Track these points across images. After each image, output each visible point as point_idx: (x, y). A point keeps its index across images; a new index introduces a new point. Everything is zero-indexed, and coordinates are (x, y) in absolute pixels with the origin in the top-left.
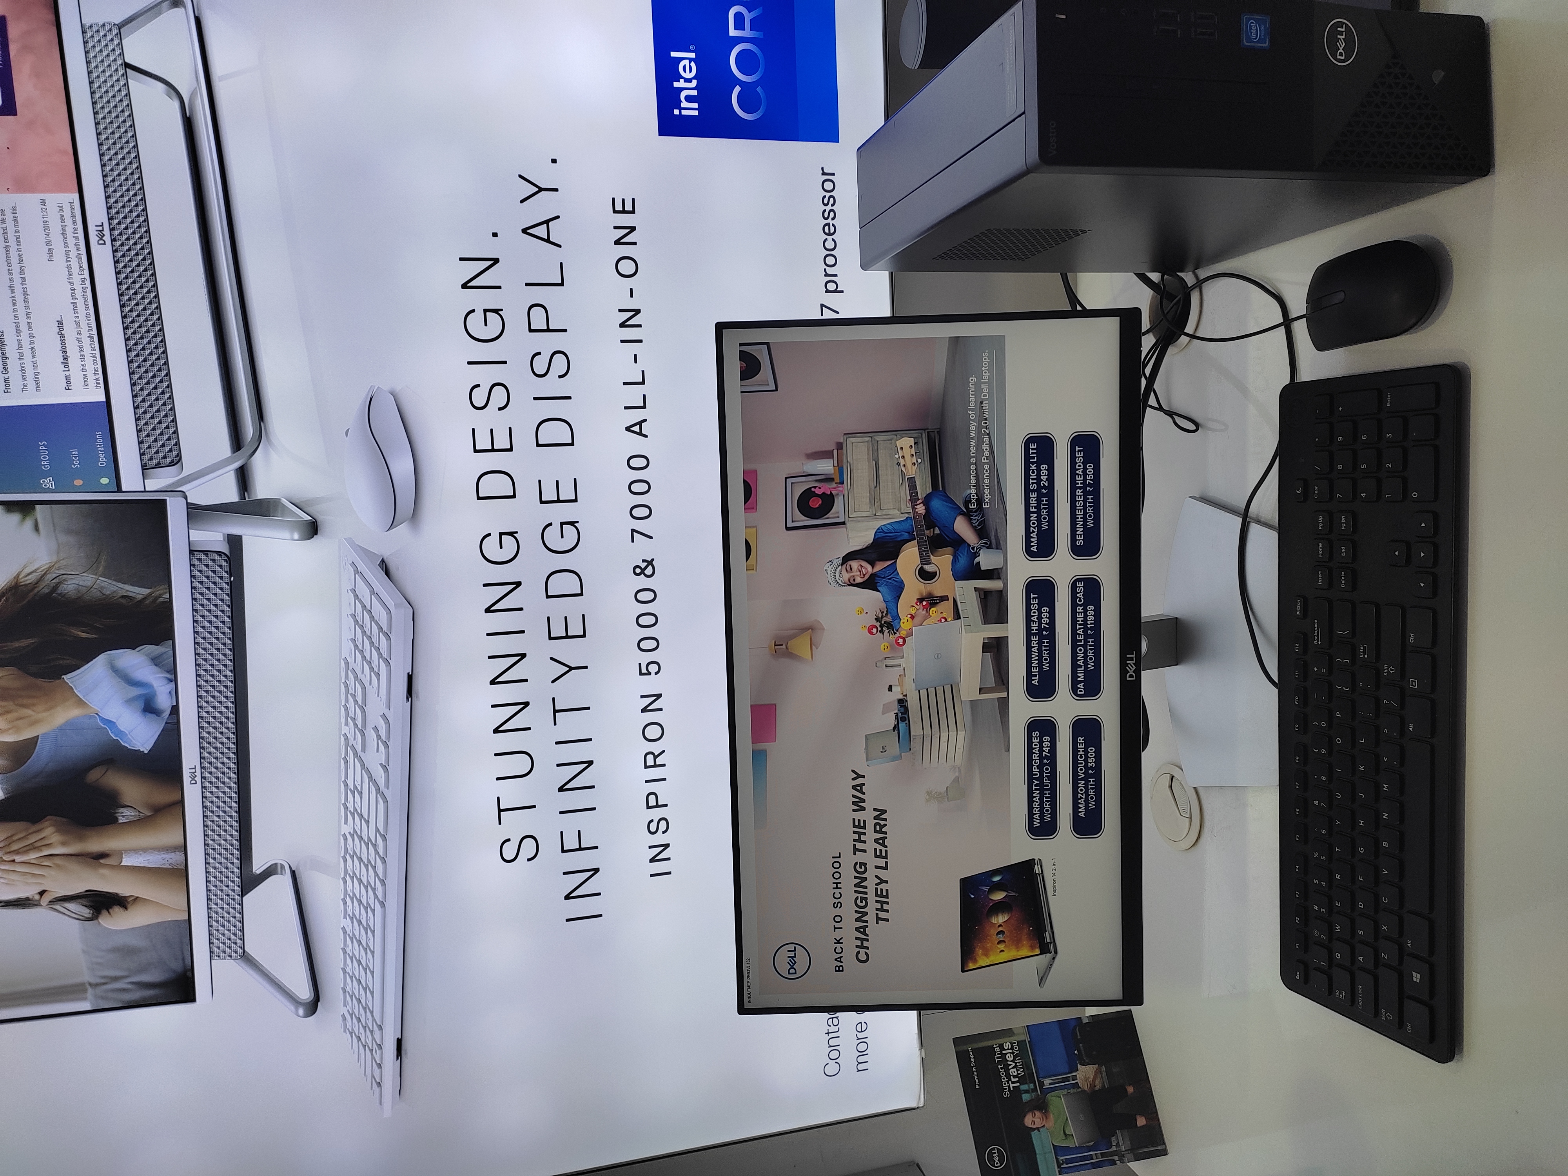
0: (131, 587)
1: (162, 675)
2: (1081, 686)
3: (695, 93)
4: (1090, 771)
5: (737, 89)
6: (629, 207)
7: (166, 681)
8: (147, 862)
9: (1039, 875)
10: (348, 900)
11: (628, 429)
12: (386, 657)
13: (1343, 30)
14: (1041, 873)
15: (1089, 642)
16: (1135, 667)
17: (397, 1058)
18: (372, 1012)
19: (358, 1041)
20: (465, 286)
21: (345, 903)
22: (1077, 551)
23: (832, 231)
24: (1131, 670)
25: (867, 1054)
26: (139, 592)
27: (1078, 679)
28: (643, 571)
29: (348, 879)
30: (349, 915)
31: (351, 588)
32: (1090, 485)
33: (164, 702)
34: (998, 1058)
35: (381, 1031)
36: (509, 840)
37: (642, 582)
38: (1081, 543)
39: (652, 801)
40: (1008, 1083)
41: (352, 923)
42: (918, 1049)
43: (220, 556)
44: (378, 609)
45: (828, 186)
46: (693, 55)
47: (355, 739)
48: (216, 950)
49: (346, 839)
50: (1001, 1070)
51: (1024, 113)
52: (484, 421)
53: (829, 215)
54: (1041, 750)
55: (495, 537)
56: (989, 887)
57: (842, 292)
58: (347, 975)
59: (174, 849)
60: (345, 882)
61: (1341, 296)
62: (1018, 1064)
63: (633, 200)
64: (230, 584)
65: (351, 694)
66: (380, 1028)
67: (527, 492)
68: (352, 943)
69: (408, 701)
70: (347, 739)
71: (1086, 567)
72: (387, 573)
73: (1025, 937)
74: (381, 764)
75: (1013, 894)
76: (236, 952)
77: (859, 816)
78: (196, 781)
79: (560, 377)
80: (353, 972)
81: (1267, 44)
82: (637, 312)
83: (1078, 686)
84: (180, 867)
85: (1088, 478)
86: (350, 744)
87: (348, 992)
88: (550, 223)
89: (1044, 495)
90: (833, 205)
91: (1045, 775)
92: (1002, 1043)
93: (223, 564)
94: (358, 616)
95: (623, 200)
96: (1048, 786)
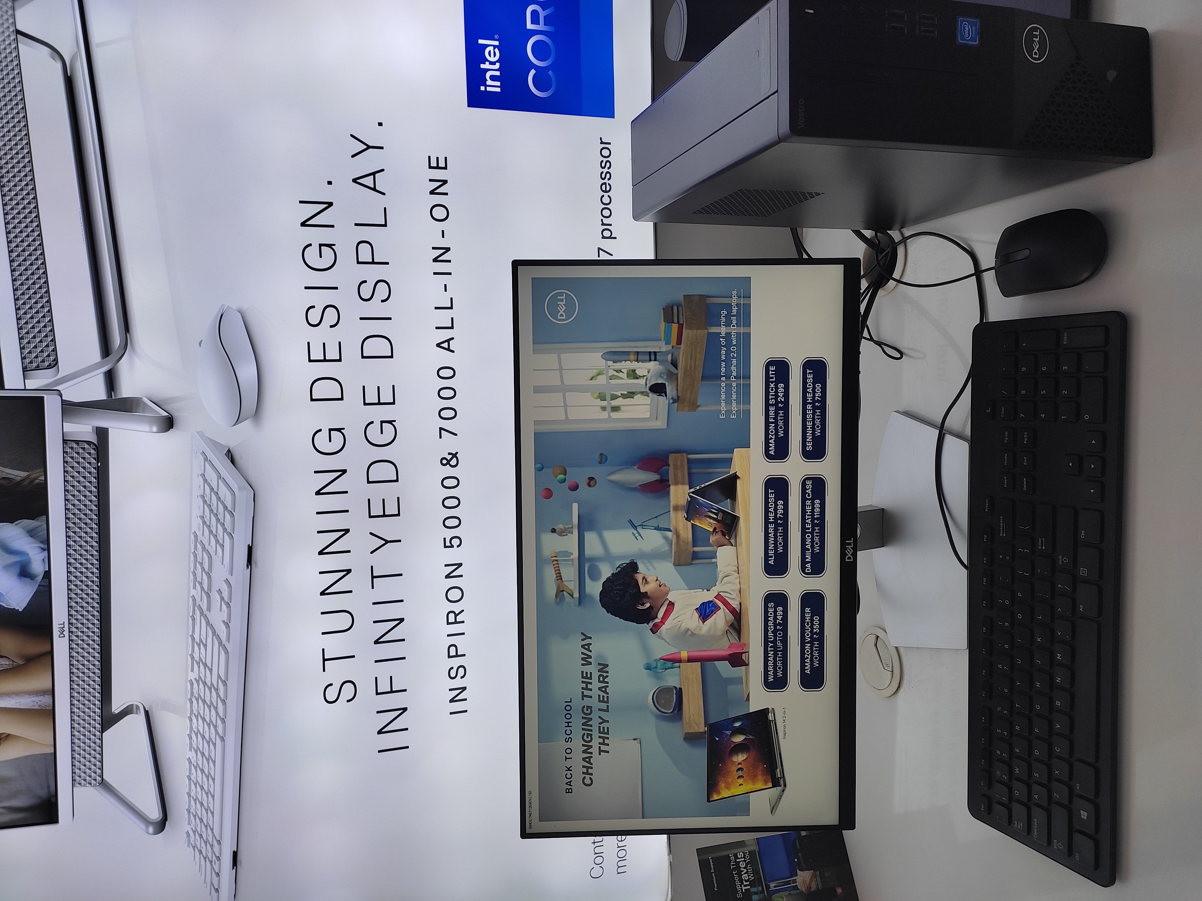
0: (10, 470)
1: (37, 545)
2: (808, 566)
3: (498, 73)
4: (815, 636)
5: (532, 72)
6: (442, 164)
7: (39, 551)
8: (19, 704)
9: (772, 721)
10: (193, 736)
11: (438, 345)
12: (229, 532)
13: (1038, 34)
14: (773, 719)
15: (816, 530)
16: (852, 551)
17: (233, 868)
18: (212, 830)
19: (200, 854)
20: (303, 224)
21: (191, 738)
22: (807, 455)
23: (608, 189)
24: (849, 553)
25: (626, 860)
26: (18, 474)
27: (807, 560)
28: (448, 462)
29: (194, 718)
30: (194, 748)
31: (201, 473)
32: (818, 401)
33: (38, 567)
34: (733, 865)
35: (220, 845)
36: (331, 685)
37: (448, 471)
38: (810, 448)
39: (453, 652)
40: (741, 886)
41: (197, 754)
42: (667, 854)
43: (89, 445)
44: (223, 491)
45: (606, 153)
46: (497, 43)
47: (201, 600)
48: (77, 778)
49: (192, 684)
50: (735, 876)
51: (777, 91)
52: (317, 336)
53: (606, 176)
54: (775, 618)
55: (325, 432)
56: (731, 732)
57: (615, 238)
58: (191, 798)
59: (43, 693)
60: (191, 720)
61: (1027, 252)
62: (749, 870)
63: (446, 158)
64: (97, 469)
65: (199, 562)
66: (219, 842)
67: (353, 395)
68: (196, 771)
69: (248, 568)
70: (194, 600)
71: (814, 468)
72: (233, 461)
73: (760, 773)
74: (223, 621)
75: (751, 737)
76: (95, 780)
77: (587, 669)
78: (64, 634)
79: (382, 301)
80: (196, 796)
81: (977, 42)
82: (448, 249)
83: (806, 566)
84: (48, 708)
85: (816, 395)
86: (197, 605)
87: (192, 813)
88: (376, 175)
89: (781, 409)
90: (609, 168)
91: (778, 638)
92: (736, 852)
93: (92, 452)
94: (206, 497)
95: (437, 158)
96: (781, 648)
